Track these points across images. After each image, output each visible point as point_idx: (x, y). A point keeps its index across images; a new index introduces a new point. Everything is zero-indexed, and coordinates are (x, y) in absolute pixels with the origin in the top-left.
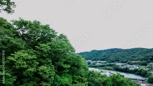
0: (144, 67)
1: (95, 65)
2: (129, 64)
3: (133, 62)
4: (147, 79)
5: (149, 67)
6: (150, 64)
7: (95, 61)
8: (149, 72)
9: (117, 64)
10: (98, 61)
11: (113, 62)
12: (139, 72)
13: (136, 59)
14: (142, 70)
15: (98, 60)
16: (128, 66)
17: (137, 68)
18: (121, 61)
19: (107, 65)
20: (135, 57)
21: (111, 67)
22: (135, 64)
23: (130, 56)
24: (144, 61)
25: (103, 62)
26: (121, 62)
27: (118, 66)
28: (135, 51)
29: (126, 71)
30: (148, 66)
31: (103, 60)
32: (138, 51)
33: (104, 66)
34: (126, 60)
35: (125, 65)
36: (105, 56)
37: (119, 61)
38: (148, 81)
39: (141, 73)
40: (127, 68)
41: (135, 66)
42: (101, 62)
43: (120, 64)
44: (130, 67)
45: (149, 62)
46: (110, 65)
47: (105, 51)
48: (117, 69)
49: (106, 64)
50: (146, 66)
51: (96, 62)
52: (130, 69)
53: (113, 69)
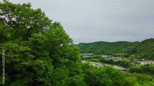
0: (127, 58)
1: (82, 58)
2: (113, 56)
3: (117, 54)
4: (129, 69)
5: (131, 59)
6: (132, 56)
7: (82, 54)
8: (130, 63)
9: (103, 56)
10: (86, 54)
11: (99, 54)
12: (122, 64)
13: (120, 51)
14: (124, 61)
15: (86, 52)
16: (113, 58)
17: (121, 60)
18: (106, 53)
19: (94, 58)
20: (119, 50)
21: (97, 59)
22: (119, 56)
23: (115, 49)
24: (126, 54)
25: (90, 54)
26: (107, 55)
27: (104, 58)
28: (120, 45)
29: (111, 62)
30: (130, 57)
31: (90, 52)
32: (122, 44)
33: (90, 58)
34: (111, 53)
35: (110, 57)
36: (92, 49)
37: (104, 53)
38: (129, 71)
39: (124, 64)
40: (111, 60)
41: (119, 58)
42: (88, 54)
43: (105, 56)
44: (114, 59)
45: (131, 54)
46: (97, 58)
47: (92, 43)
48: (103, 61)
49: (93, 56)
50: (128, 58)
51: (84, 55)
52: (115, 60)
53: (99, 61)
